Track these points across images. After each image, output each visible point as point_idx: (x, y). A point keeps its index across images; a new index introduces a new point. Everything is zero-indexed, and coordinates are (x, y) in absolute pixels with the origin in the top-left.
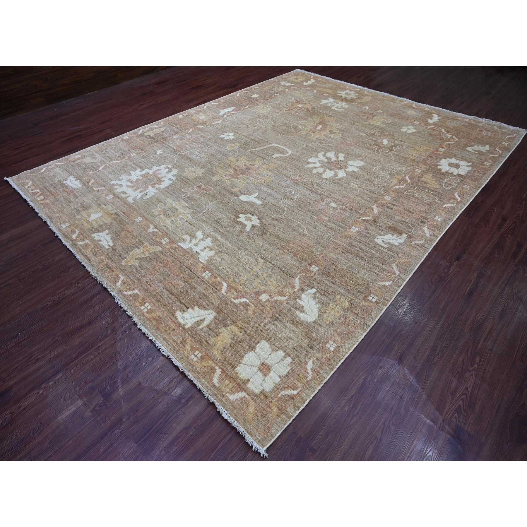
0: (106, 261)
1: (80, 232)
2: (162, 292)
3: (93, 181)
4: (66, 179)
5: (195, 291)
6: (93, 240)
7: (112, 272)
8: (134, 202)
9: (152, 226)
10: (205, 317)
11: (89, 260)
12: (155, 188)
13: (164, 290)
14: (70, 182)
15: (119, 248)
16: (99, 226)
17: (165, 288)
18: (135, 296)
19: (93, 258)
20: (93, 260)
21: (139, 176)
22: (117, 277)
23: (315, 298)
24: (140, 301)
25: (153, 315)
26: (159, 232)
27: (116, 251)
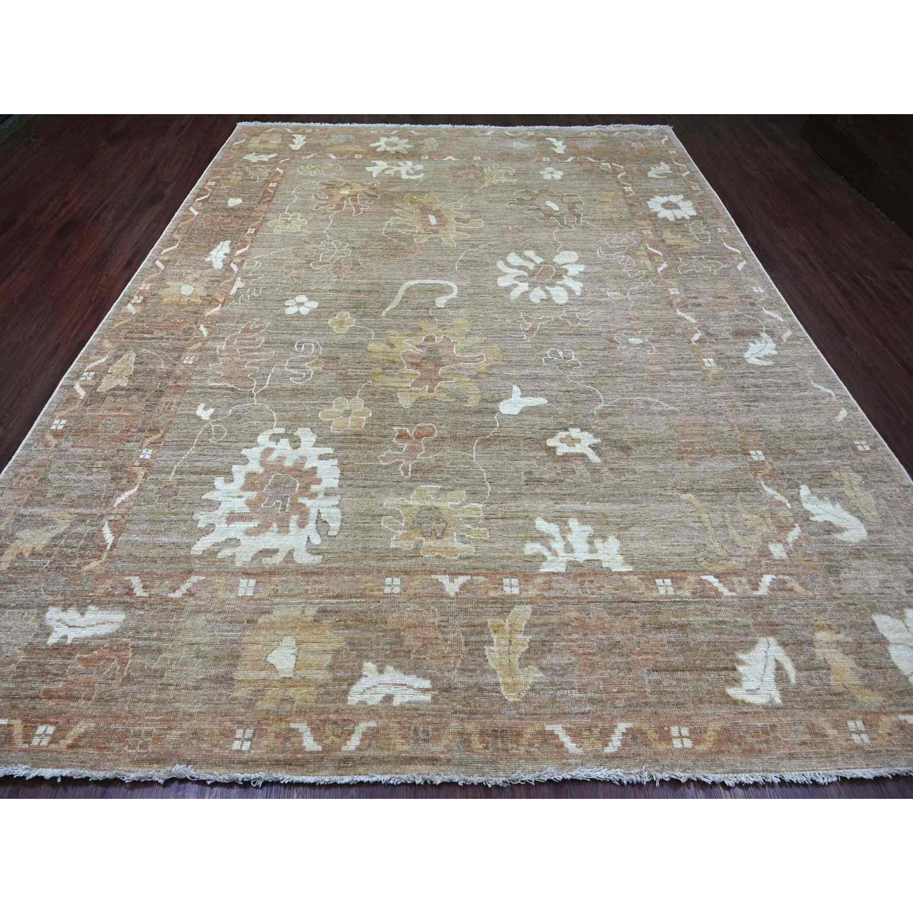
0: (470, 727)
1: (310, 724)
2: (659, 683)
3: (135, 581)
4: (47, 631)
5: (695, 631)
6: (371, 712)
7: (519, 735)
8: (321, 557)
9: (444, 579)
10: (772, 658)
11: (433, 761)
12: (321, 496)
13: (655, 676)
14: (70, 627)
15: (455, 677)
16: (331, 668)
17: (653, 670)
18: (632, 735)
19: (436, 748)
20: (443, 752)
21: (242, 493)
22: (547, 738)
23: (821, 497)
24: (657, 736)
25: (710, 736)
26: (475, 578)
27: (455, 689)
